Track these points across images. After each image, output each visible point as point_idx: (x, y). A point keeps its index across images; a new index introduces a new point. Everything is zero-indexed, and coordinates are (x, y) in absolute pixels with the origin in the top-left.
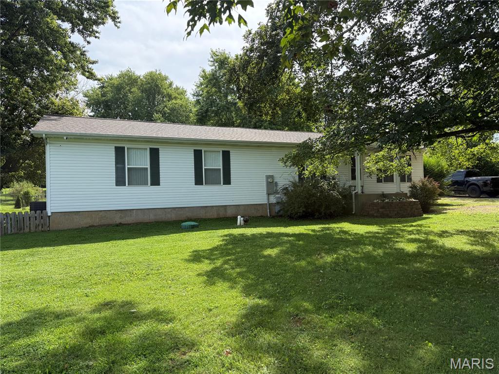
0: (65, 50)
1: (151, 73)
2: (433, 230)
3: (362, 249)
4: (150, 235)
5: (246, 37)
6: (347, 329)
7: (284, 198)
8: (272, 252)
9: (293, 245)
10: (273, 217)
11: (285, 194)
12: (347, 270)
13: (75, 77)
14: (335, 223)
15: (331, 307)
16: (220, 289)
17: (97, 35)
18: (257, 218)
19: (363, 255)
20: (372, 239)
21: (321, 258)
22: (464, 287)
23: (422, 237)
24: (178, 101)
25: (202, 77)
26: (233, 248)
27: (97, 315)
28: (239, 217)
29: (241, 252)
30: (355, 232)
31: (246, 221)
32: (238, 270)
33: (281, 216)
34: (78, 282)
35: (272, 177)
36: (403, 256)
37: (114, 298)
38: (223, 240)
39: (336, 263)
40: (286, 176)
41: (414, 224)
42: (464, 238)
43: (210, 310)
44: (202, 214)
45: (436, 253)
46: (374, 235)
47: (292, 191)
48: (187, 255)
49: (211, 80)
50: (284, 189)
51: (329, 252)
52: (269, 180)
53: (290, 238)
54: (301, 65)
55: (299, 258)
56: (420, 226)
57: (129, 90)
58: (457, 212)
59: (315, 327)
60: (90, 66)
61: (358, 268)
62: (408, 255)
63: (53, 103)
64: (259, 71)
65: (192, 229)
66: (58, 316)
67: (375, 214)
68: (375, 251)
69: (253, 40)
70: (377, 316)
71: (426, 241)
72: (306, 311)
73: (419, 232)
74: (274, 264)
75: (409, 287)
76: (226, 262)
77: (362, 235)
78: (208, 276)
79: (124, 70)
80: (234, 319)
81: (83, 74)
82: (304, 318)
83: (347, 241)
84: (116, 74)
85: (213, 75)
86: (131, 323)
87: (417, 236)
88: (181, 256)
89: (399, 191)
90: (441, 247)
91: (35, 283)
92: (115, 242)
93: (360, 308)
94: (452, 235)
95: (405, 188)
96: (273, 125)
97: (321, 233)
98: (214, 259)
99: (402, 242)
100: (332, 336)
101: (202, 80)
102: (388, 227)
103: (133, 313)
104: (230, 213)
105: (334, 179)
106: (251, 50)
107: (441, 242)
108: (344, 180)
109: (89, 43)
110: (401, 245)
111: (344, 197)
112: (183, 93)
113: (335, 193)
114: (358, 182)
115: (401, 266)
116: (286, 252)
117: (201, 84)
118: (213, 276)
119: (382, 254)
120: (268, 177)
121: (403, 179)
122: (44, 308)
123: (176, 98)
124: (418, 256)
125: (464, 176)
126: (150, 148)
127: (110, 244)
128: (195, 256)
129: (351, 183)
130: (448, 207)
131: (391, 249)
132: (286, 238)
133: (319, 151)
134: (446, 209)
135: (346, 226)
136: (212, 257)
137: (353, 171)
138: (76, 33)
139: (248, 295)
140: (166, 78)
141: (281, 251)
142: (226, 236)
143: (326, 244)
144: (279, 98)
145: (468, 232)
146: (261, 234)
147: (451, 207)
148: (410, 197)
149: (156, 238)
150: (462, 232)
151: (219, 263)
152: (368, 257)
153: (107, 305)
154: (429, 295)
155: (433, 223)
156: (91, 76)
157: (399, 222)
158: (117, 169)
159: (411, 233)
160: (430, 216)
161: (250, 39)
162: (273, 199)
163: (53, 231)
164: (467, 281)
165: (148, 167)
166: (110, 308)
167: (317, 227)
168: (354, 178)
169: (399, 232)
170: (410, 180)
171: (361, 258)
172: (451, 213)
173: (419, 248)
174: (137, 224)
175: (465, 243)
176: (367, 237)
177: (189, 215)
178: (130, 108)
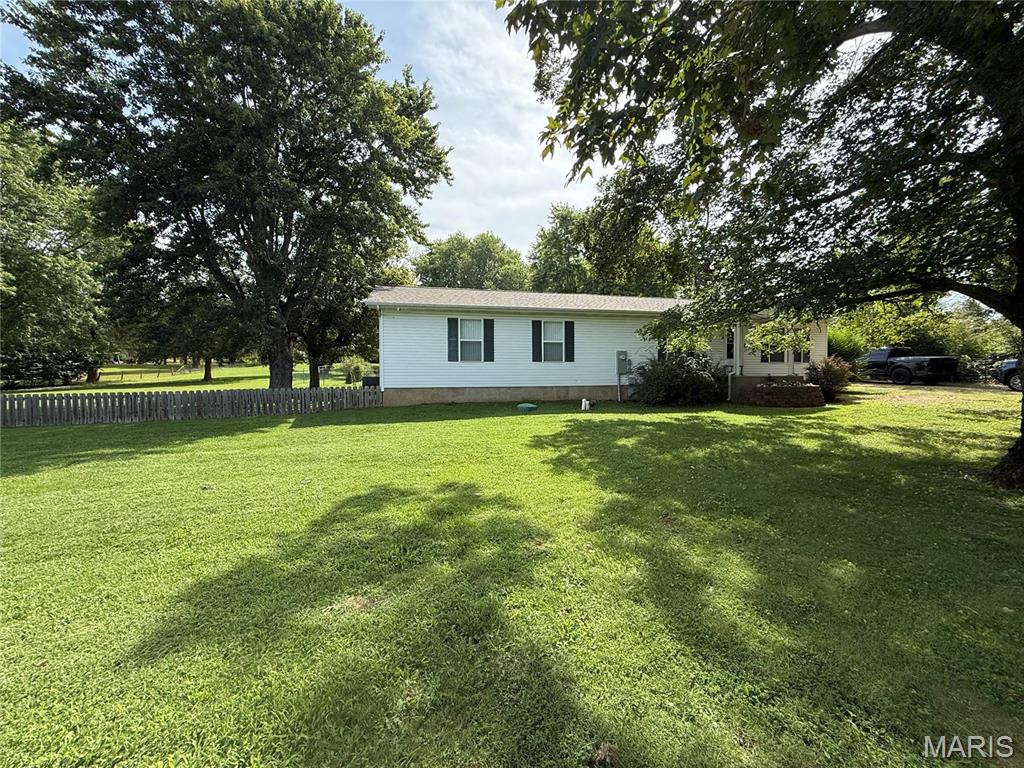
0: (398, 214)
1: (483, 235)
2: (842, 424)
3: (744, 444)
4: (484, 417)
5: (599, 186)
6: (733, 536)
7: (640, 380)
8: (630, 442)
9: (652, 435)
10: (624, 402)
11: (641, 374)
12: (726, 468)
13: (406, 243)
14: (705, 411)
15: (709, 509)
16: (570, 479)
17: (429, 195)
18: (605, 402)
19: (745, 451)
20: (755, 432)
21: (691, 452)
22: (893, 497)
23: (826, 432)
24: (512, 266)
25: (541, 236)
26: (580, 435)
27: (441, 496)
28: (584, 400)
29: (589, 440)
30: (732, 423)
31: (591, 405)
32: (589, 460)
33: (635, 401)
34: (417, 460)
35: (625, 353)
36: (799, 455)
37: (456, 480)
38: (567, 426)
39: (710, 459)
40: (643, 352)
41: (812, 416)
42: (889, 437)
43: (562, 501)
44: (540, 396)
45: (847, 453)
46: (758, 427)
47: (650, 370)
48: (527, 440)
49: (551, 239)
50: (639, 368)
51: (699, 445)
52: (621, 357)
53: (648, 428)
54: (666, 215)
55: (662, 450)
56: (823, 418)
57: (458, 256)
58: (877, 403)
59: (691, 530)
60: (421, 230)
61: (740, 466)
62: (807, 453)
63: (383, 273)
64: (614, 225)
65: (530, 411)
66: (403, 494)
67: (758, 403)
68: (761, 446)
69: (608, 188)
70: (773, 524)
71: (832, 437)
72: (678, 511)
73: (821, 426)
74: (631, 456)
75: (813, 492)
76: (573, 450)
77: (742, 426)
78: (554, 464)
79: (454, 233)
80: (590, 513)
81: (415, 240)
82: (676, 519)
83: (723, 433)
84: (444, 238)
85: (554, 233)
86: (478, 507)
87: (819, 431)
88: (521, 441)
89: (791, 373)
90: (855, 447)
91: (375, 459)
92: (449, 422)
93: (748, 513)
94: (870, 431)
95: (801, 369)
96: (624, 291)
97: (687, 423)
98: (559, 446)
99: (798, 437)
100: (714, 541)
101: (540, 241)
102: (777, 418)
103: (479, 496)
104: (572, 395)
105: (704, 356)
106: (606, 201)
107: (853, 439)
108: (718, 358)
109: (420, 204)
110: (797, 441)
111: (718, 379)
112: (517, 256)
113: (706, 374)
114: (737, 361)
115: (799, 466)
116: (646, 443)
117: (539, 245)
118: (560, 465)
119: (770, 451)
120: (619, 353)
121: (797, 359)
122: (389, 484)
123: (509, 263)
124: (822, 456)
125: (886, 356)
126: (485, 320)
127: (444, 423)
128: (537, 441)
129: (726, 362)
130: (861, 396)
131: (783, 445)
132: (643, 427)
133: (689, 320)
134: (859, 399)
135: (719, 415)
136: (557, 444)
137: (730, 347)
138: (408, 195)
139: (604, 488)
140: (498, 241)
141: (639, 442)
142: (570, 421)
143: (694, 435)
144: (637, 257)
145: (893, 429)
146: (611, 421)
147: (866, 396)
148: (807, 382)
149: (491, 419)
150: (885, 428)
151: (565, 451)
152: (752, 454)
153: (450, 486)
154: (844, 504)
155: (840, 415)
156: (422, 241)
157: (791, 413)
158: (449, 342)
159: (809, 426)
160: (835, 406)
161: (604, 188)
162: (625, 381)
163: (387, 408)
164: (899, 490)
165: (482, 340)
166: (454, 490)
167: (681, 416)
168: (730, 355)
169: (792, 425)
170: (807, 358)
171: (745, 454)
172: (865, 403)
173: (822, 445)
174: (471, 403)
175: (891, 443)
176: (749, 430)
177: (526, 396)
178: (459, 276)
